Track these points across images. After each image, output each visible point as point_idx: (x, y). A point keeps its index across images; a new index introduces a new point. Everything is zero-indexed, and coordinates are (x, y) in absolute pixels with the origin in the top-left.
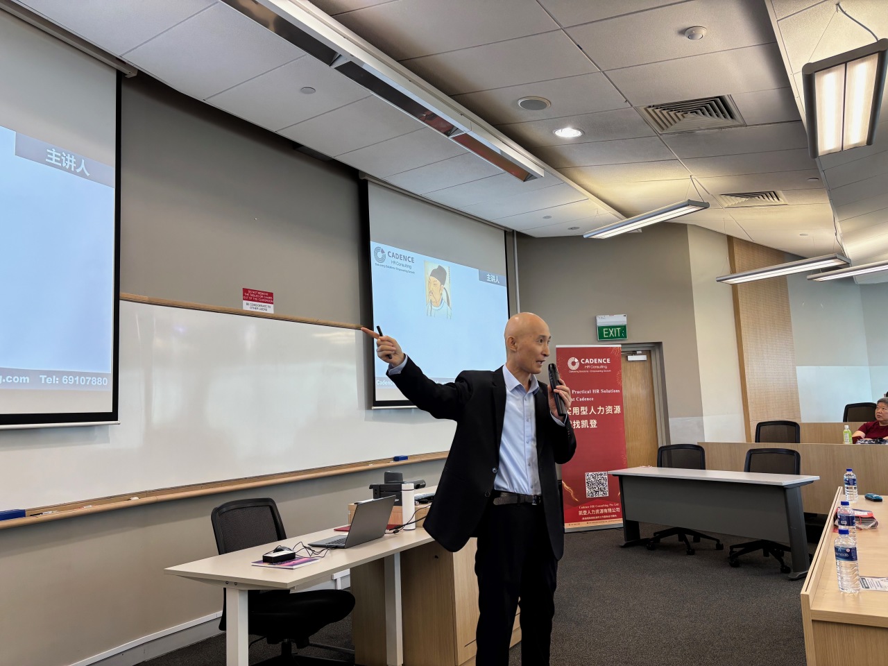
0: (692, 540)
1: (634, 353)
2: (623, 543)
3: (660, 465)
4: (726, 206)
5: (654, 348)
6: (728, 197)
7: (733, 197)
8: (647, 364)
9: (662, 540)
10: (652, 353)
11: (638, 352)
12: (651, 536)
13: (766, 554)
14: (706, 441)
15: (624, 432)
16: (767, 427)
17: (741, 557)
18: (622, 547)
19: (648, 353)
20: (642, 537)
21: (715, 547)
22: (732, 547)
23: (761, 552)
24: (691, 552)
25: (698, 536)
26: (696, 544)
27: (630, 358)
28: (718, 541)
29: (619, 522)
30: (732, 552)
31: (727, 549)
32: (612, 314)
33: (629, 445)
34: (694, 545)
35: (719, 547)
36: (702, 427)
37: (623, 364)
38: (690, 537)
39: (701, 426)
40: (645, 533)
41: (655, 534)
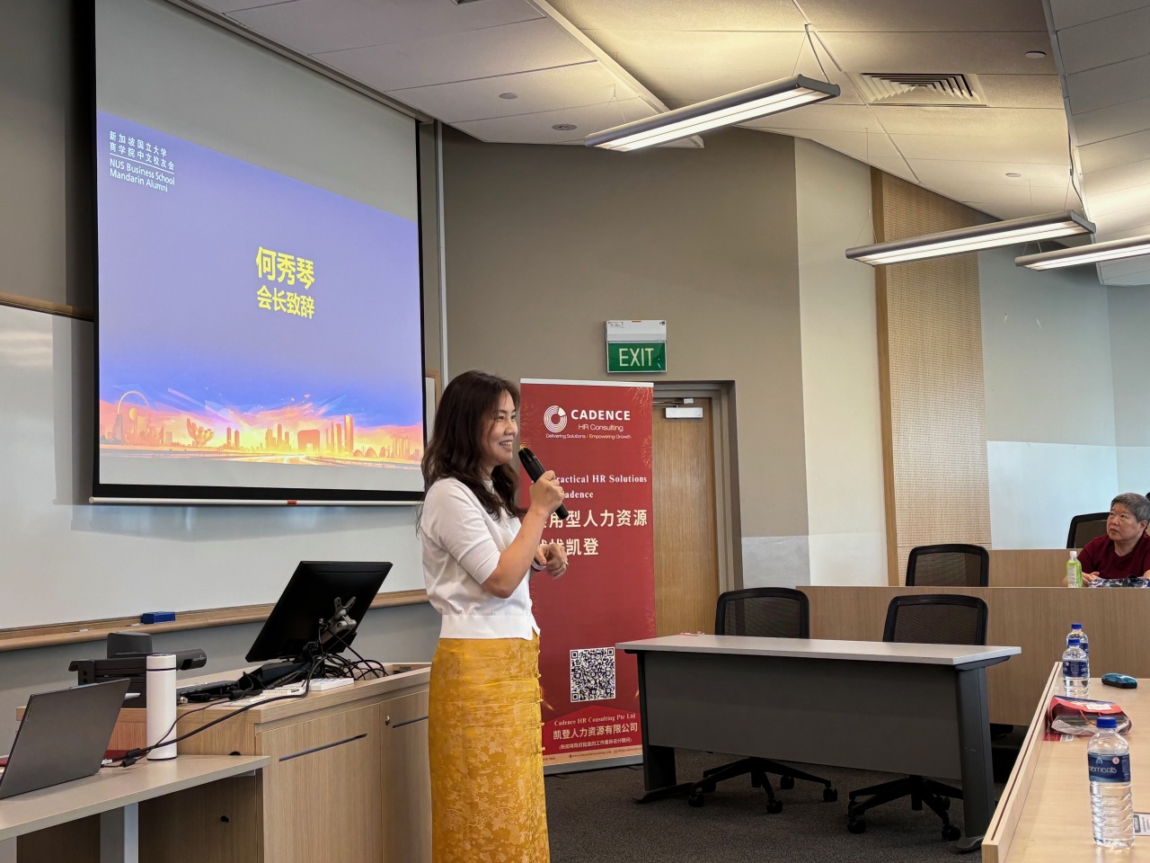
0: (779, 785)
1: (679, 402)
2: (642, 793)
3: (720, 630)
4: (872, 100)
5: (719, 393)
6: (876, 80)
7: (886, 82)
8: (704, 427)
9: (719, 786)
10: (714, 402)
11: (687, 401)
12: (700, 778)
13: (916, 806)
14: (812, 584)
15: (652, 563)
16: (929, 557)
17: (869, 813)
18: (640, 802)
19: (707, 403)
20: (679, 782)
21: (821, 795)
22: (853, 795)
23: (906, 801)
24: (775, 808)
25: (790, 773)
26: (786, 791)
27: (671, 412)
28: (828, 783)
29: (635, 753)
30: (853, 803)
31: (844, 799)
32: (637, 317)
33: (661, 592)
34: (781, 795)
35: (830, 796)
36: (807, 556)
37: (656, 426)
38: (774, 779)
39: (804, 555)
40: (688, 771)
41: (706, 774)
